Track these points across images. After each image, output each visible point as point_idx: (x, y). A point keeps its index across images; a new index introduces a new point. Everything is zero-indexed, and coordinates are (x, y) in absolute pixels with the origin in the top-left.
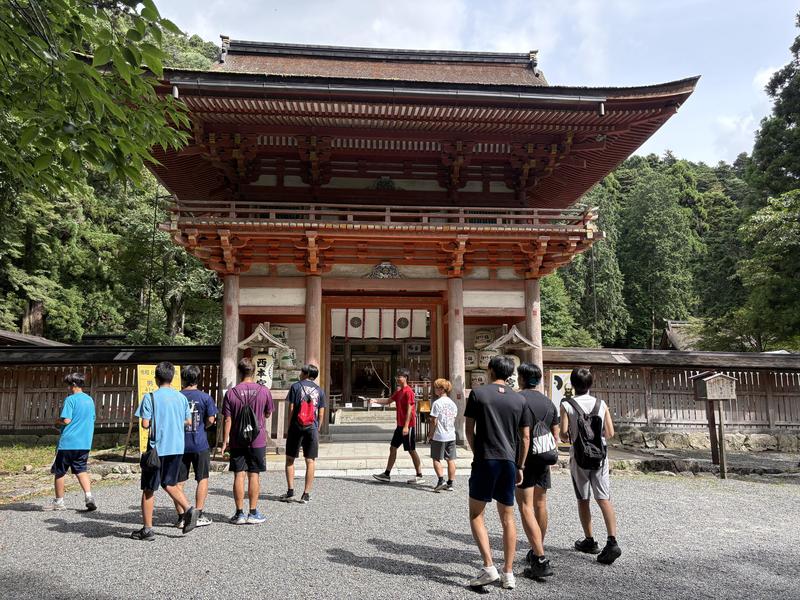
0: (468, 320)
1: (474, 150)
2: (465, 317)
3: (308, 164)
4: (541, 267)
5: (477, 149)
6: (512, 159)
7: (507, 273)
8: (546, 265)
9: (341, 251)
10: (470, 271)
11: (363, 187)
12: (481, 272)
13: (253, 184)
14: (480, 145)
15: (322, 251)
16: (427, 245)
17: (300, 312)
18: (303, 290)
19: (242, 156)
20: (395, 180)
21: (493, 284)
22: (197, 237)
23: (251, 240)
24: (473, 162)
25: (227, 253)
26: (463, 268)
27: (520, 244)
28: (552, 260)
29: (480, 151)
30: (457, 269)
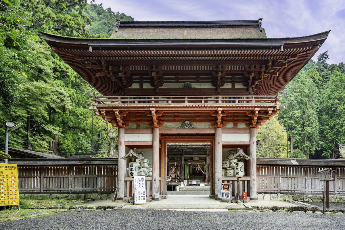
0: (224, 147)
1: (227, 69)
2: (222, 145)
3: (152, 78)
4: (257, 122)
5: (228, 68)
6: (245, 72)
7: (242, 125)
8: (259, 121)
9: (167, 117)
10: (225, 125)
11: (178, 87)
12: (230, 125)
13: (130, 88)
14: (230, 66)
15: (159, 117)
16: (206, 113)
17: (150, 144)
18: (152, 134)
19: (123, 76)
20: (191, 84)
21: (235, 130)
22: (105, 112)
23: (128, 113)
24: (227, 74)
25: (118, 118)
26: (222, 123)
27: (247, 112)
28: (261, 119)
29: (230, 69)
30: (219, 123)
